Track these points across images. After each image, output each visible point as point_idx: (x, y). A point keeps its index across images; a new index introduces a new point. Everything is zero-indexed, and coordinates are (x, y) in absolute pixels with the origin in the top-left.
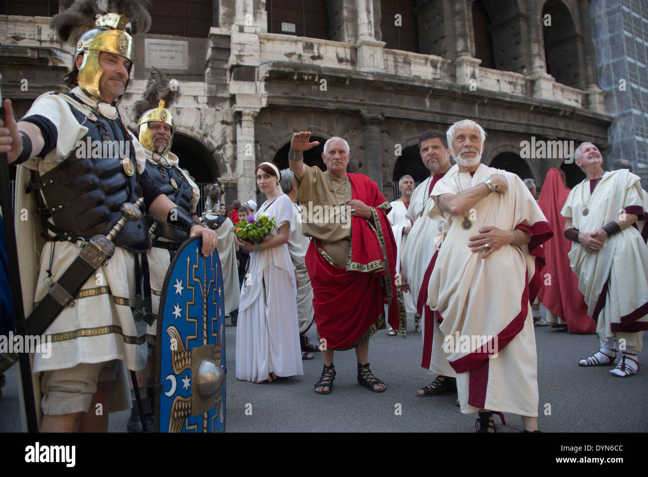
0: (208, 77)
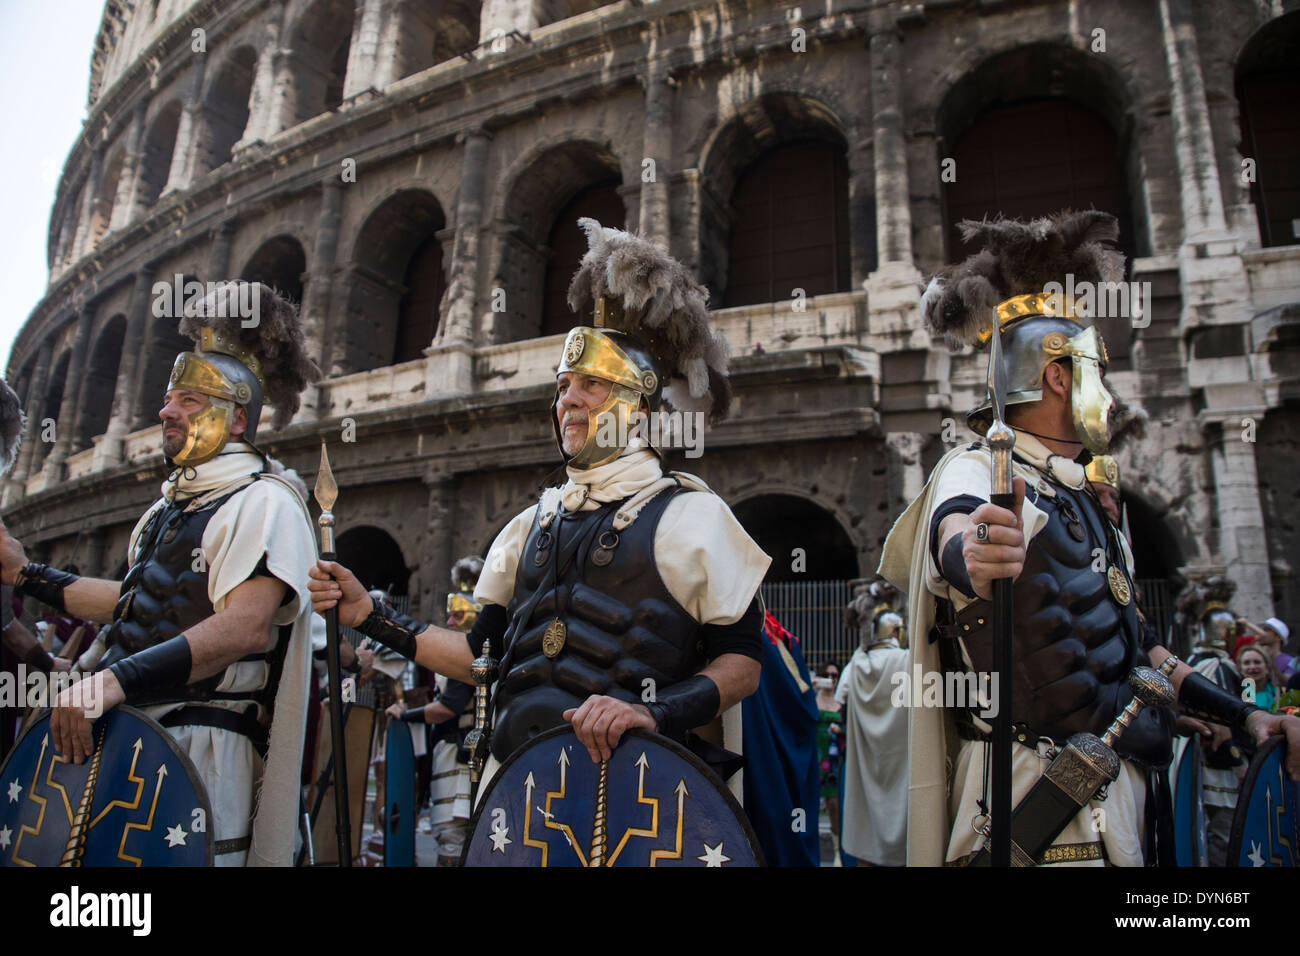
0: (1140, 359)
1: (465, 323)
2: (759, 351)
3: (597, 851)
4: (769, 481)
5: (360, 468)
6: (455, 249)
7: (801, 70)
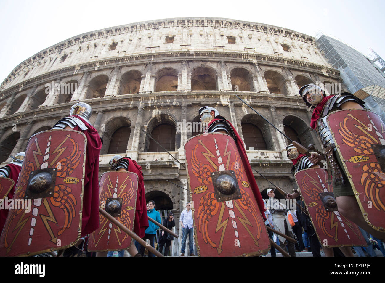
4: (156, 188)
7: (168, 111)
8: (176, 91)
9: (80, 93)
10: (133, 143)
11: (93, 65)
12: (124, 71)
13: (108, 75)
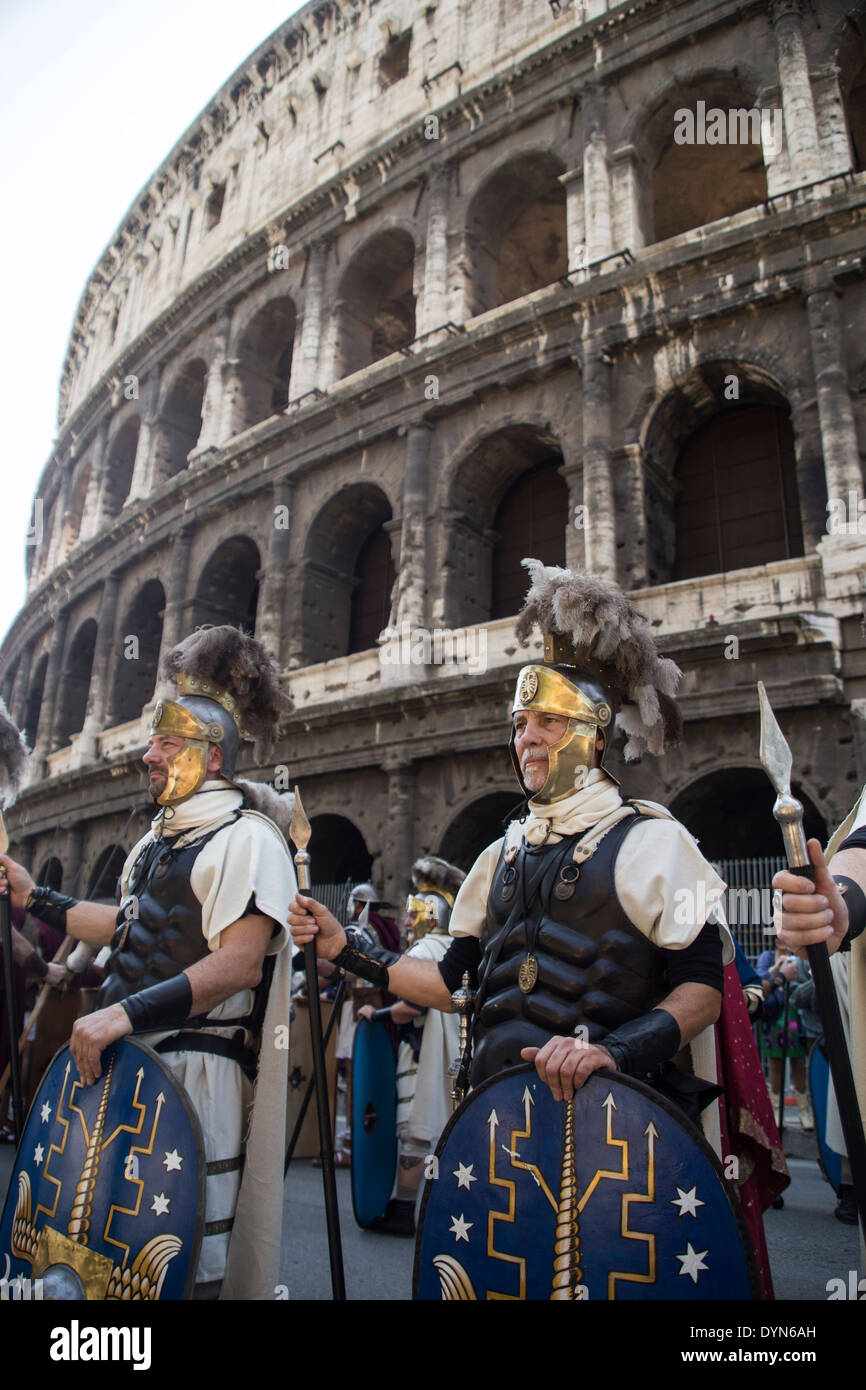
1: (417, 611)
2: (713, 622)
3: (567, 1193)
4: (731, 754)
5: (321, 757)
6: (403, 538)
7: (737, 336)
8: (761, 207)
9: (312, 353)
10: (588, 550)
11: (333, 198)
12: (472, 179)
13: (408, 226)
